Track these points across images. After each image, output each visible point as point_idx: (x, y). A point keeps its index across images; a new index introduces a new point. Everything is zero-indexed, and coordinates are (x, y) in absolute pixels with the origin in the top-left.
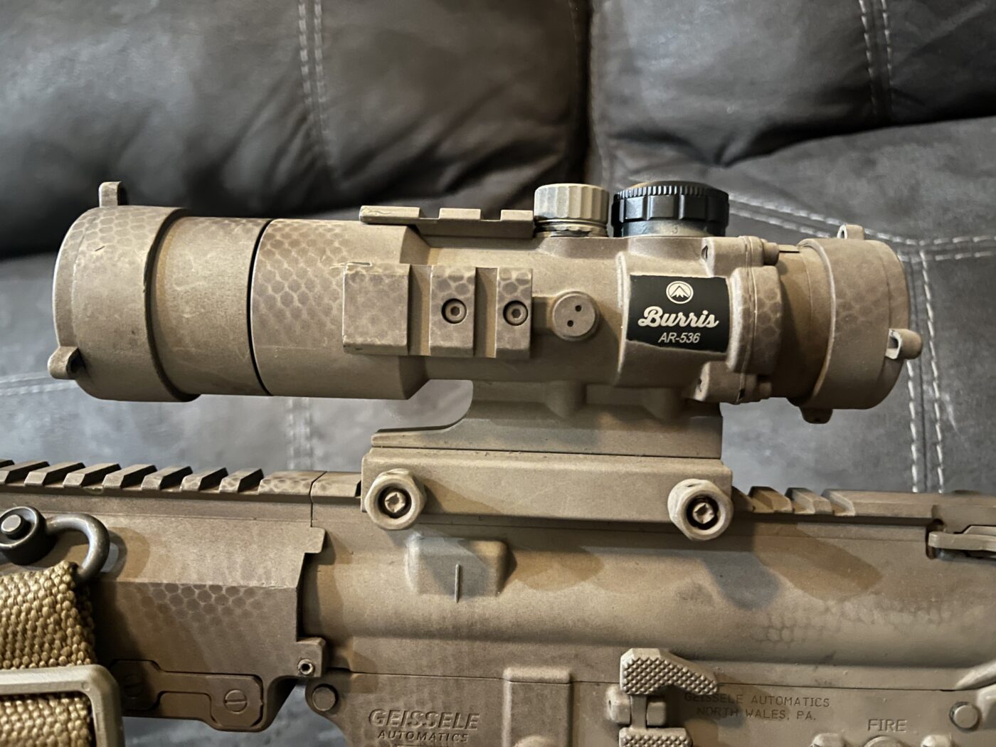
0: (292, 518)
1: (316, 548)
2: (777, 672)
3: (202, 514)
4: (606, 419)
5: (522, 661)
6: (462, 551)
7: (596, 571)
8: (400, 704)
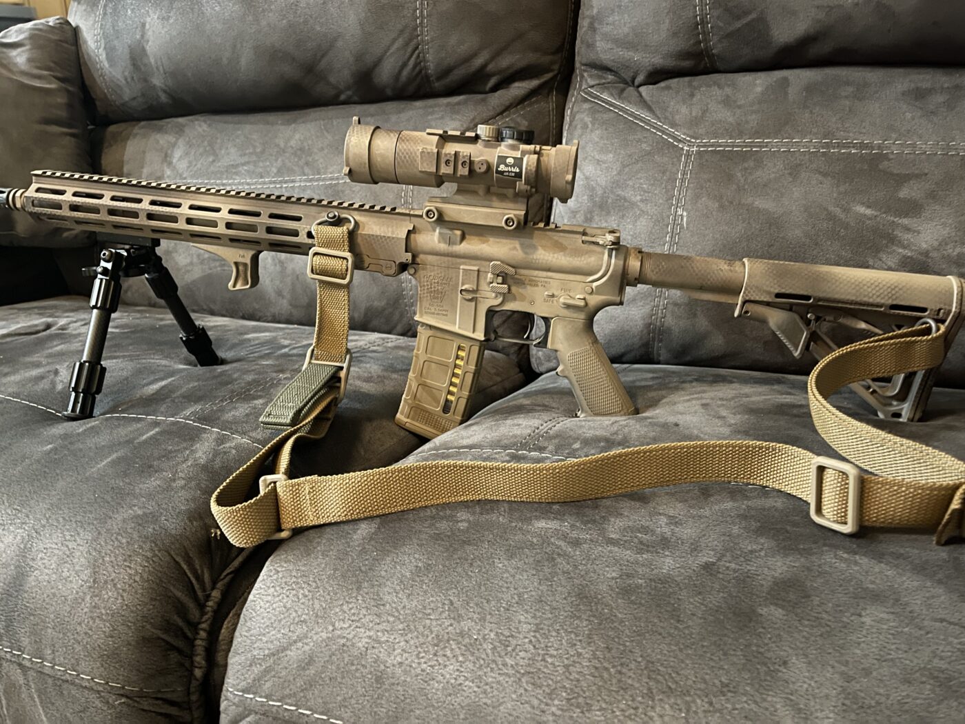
0: (405, 220)
1: (411, 229)
2: (536, 273)
3: (380, 218)
4: (494, 198)
5: (465, 264)
6: (450, 232)
7: (488, 241)
8: (432, 274)
